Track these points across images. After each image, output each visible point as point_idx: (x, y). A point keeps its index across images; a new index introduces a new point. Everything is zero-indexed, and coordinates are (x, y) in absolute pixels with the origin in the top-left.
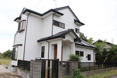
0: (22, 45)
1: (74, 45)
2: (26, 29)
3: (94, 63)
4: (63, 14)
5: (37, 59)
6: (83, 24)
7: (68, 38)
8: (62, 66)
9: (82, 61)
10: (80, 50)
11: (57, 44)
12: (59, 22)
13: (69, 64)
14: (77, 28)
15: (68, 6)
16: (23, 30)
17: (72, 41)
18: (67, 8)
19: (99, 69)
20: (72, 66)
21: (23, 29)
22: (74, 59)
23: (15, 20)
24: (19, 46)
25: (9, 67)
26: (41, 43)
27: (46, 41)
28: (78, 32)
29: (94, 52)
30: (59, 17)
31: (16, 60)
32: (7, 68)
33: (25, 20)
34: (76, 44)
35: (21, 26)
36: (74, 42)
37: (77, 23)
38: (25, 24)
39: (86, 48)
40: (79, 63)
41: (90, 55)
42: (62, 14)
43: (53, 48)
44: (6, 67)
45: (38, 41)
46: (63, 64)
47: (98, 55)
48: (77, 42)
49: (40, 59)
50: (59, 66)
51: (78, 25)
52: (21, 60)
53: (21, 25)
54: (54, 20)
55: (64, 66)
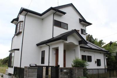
0: (19, 49)
1: (79, 48)
2: (23, 32)
3: (105, 69)
4: (66, 13)
5: (31, 65)
6: (90, 24)
7: (71, 40)
8: (63, 73)
9: (88, 67)
10: (87, 54)
11: (58, 47)
12: (60, 22)
13: (72, 71)
14: (83, 28)
15: (72, 4)
16: (20, 33)
17: (76, 43)
18: (70, 6)
19: (110, 76)
20: (76, 73)
21: (20, 31)
22: (79, 65)
23: (12, 22)
24: (16, 51)
26: (41, 47)
27: (45, 45)
28: (84, 33)
29: (105, 56)
30: (61, 16)
31: (12, 67)
32: (2, 76)
33: (23, 21)
34: (81, 47)
35: (18, 29)
36: (79, 44)
37: (82, 22)
38: (22, 25)
39: (95, 52)
40: (84, 69)
41: (100, 60)
42: (64, 13)
43: (55, 52)
45: (38, 45)
46: (65, 71)
47: (110, 60)
48: (83, 45)
49: (35, 65)
50: (60, 73)
51: (84, 25)
52: (17, 67)
53: (18, 26)
54: (55, 20)
55: (66, 73)
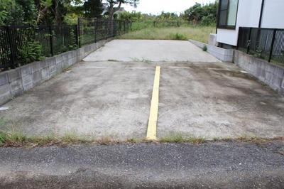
25: (210, 48)
31: (233, 28)
32: (205, 49)
44: (202, 46)
